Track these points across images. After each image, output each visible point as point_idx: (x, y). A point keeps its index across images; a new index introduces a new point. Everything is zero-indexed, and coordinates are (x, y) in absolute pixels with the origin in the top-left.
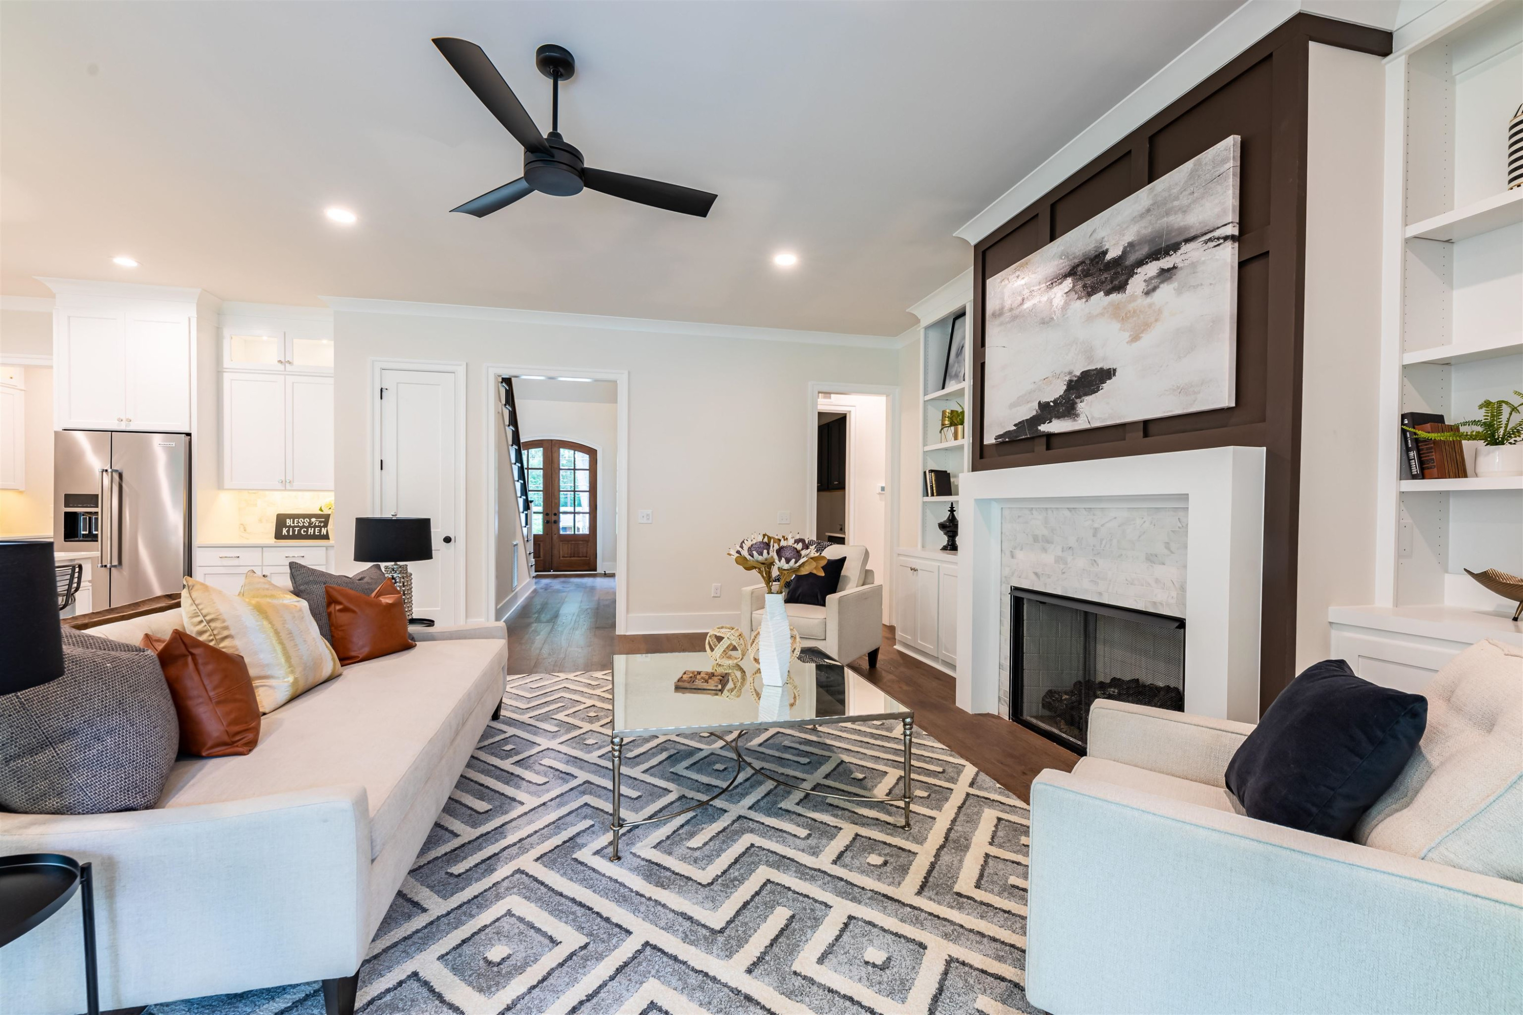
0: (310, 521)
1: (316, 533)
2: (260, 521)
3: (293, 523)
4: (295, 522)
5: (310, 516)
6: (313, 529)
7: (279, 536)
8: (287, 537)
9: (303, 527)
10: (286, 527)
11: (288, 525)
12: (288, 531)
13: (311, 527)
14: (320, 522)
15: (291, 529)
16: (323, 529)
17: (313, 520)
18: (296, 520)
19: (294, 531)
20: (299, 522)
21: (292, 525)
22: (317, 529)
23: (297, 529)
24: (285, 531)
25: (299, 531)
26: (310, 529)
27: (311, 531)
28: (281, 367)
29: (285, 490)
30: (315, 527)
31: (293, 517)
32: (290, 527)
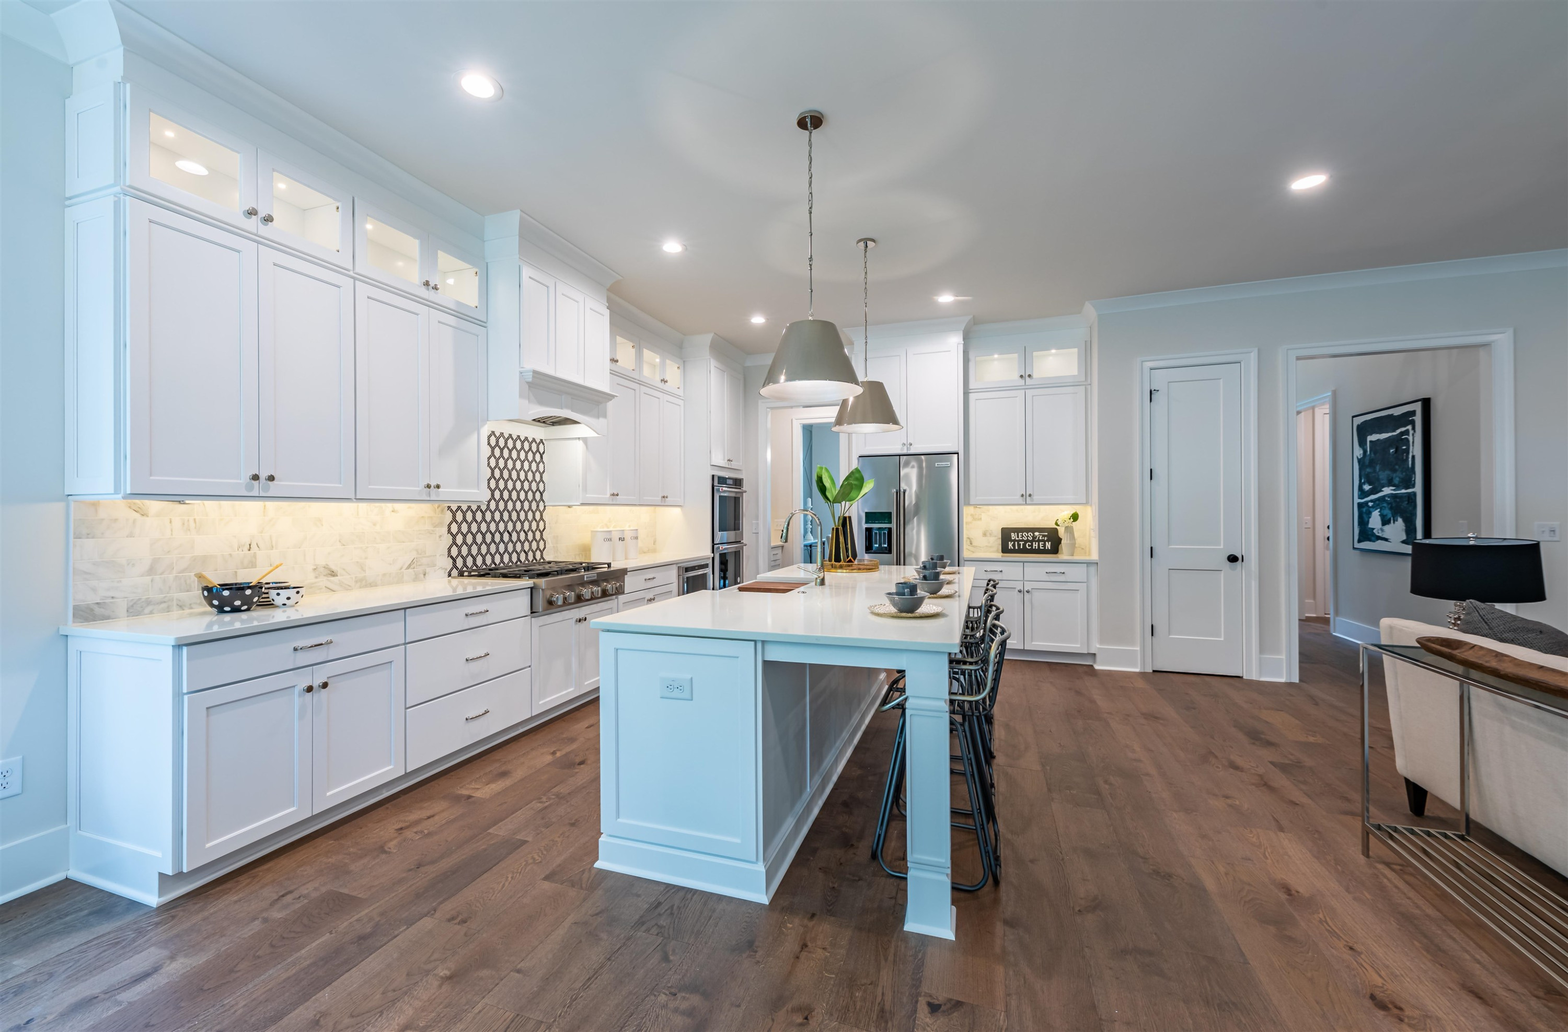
0: (1034, 535)
1: (1041, 548)
2: (985, 535)
3: (1018, 537)
4: (1020, 536)
5: (1033, 530)
6: (1037, 543)
7: (1005, 550)
8: (1013, 551)
9: (1028, 541)
10: (1011, 541)
11: (1013, 539)
12: (1014, 545)
13: (1036, 541)
14: (1044, 536)
15: (1016, 543)
16: (1047, 543)
17: (1037, 534)
18: (1020, 534)
19: (1019, 545)
20: (1023, 536)
21: (1017, 539)
22: (1041, 543)
23: (1022, 543)
24: (1010, 545)
25: (1024, 545)
26: (1034, 543)
27: (1035, 545)
28: (1022, 382)
29: (1026, 504)
30: (1039, 541)
31: (1018, 530)
32: (1015, 541)
